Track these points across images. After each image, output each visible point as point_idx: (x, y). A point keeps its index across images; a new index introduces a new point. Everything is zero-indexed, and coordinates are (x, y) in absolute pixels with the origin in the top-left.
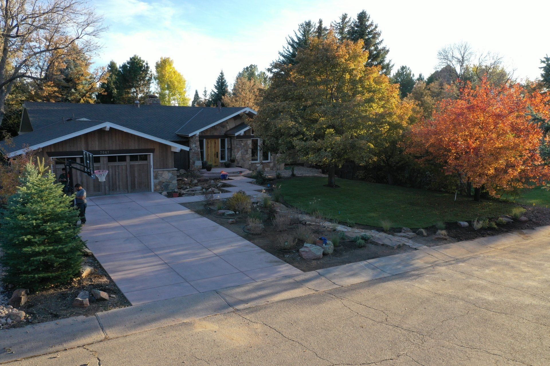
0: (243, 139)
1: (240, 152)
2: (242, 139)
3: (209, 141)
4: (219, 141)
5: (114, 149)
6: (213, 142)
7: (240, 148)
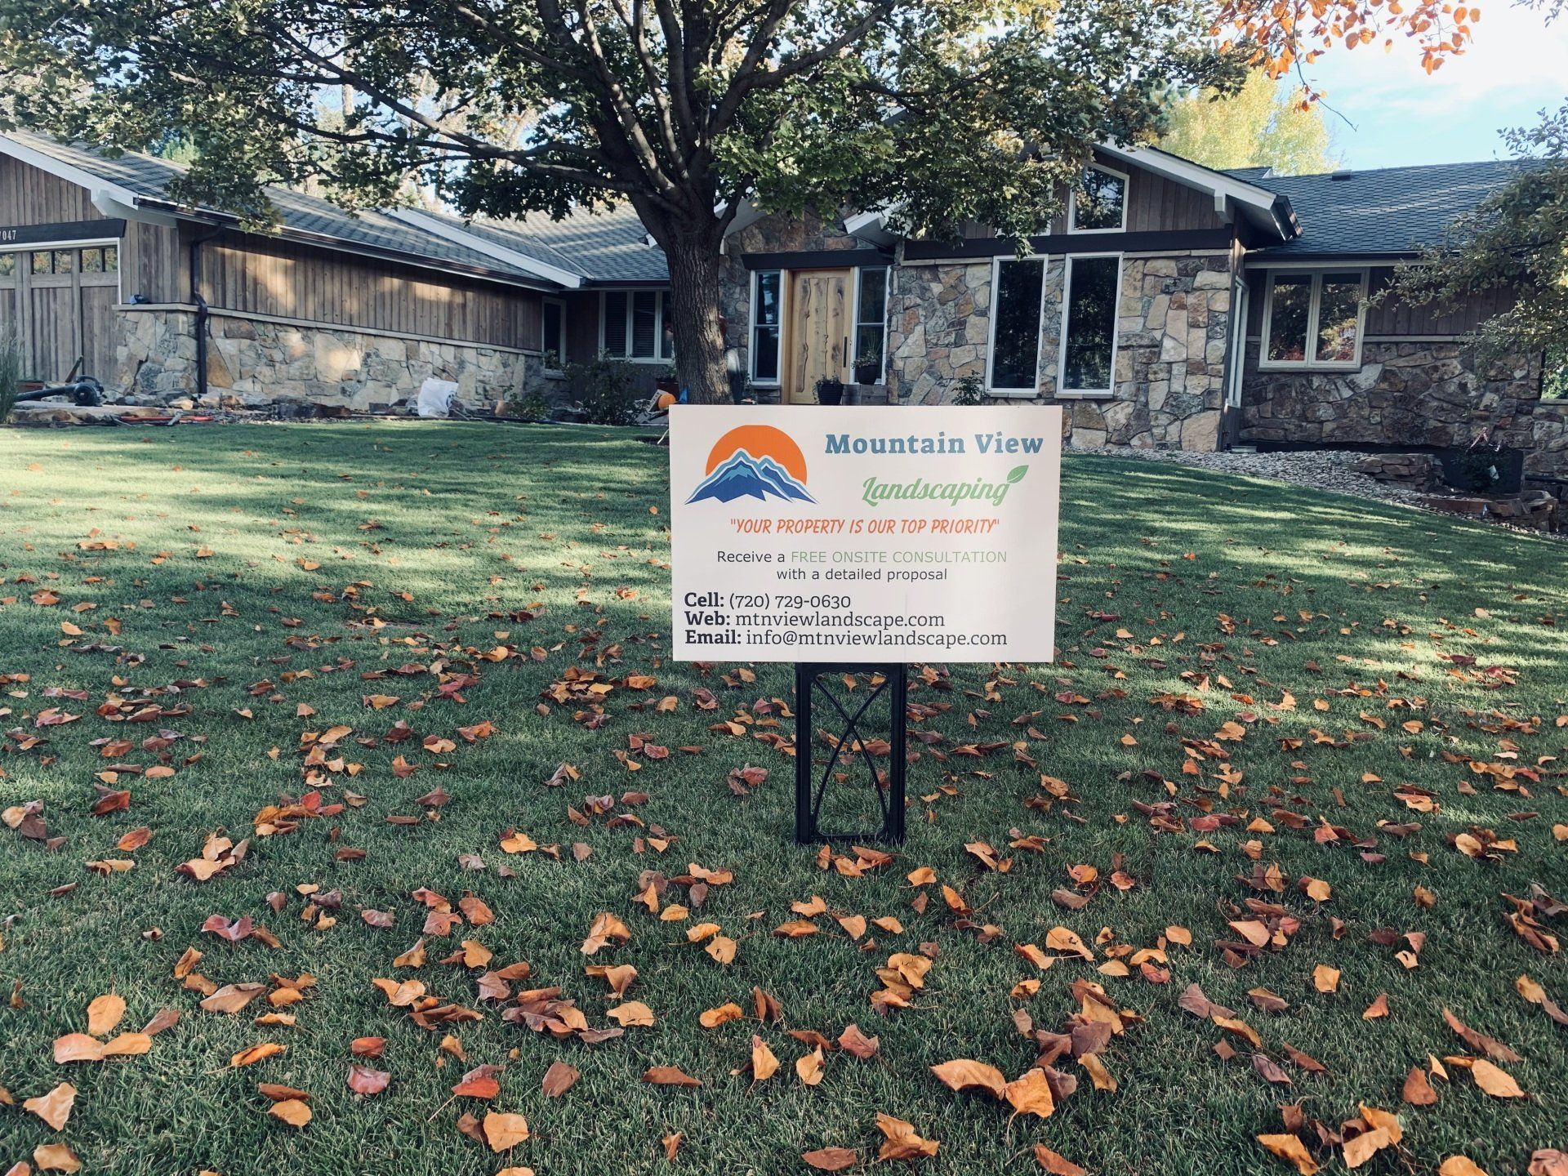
0: (939, 262)
1: (919, 329)
2: (931, 262)
3: (813, 282)
4: (853, 279)
5: (29, 223)
6: (832, 283)
7: (921, 312)
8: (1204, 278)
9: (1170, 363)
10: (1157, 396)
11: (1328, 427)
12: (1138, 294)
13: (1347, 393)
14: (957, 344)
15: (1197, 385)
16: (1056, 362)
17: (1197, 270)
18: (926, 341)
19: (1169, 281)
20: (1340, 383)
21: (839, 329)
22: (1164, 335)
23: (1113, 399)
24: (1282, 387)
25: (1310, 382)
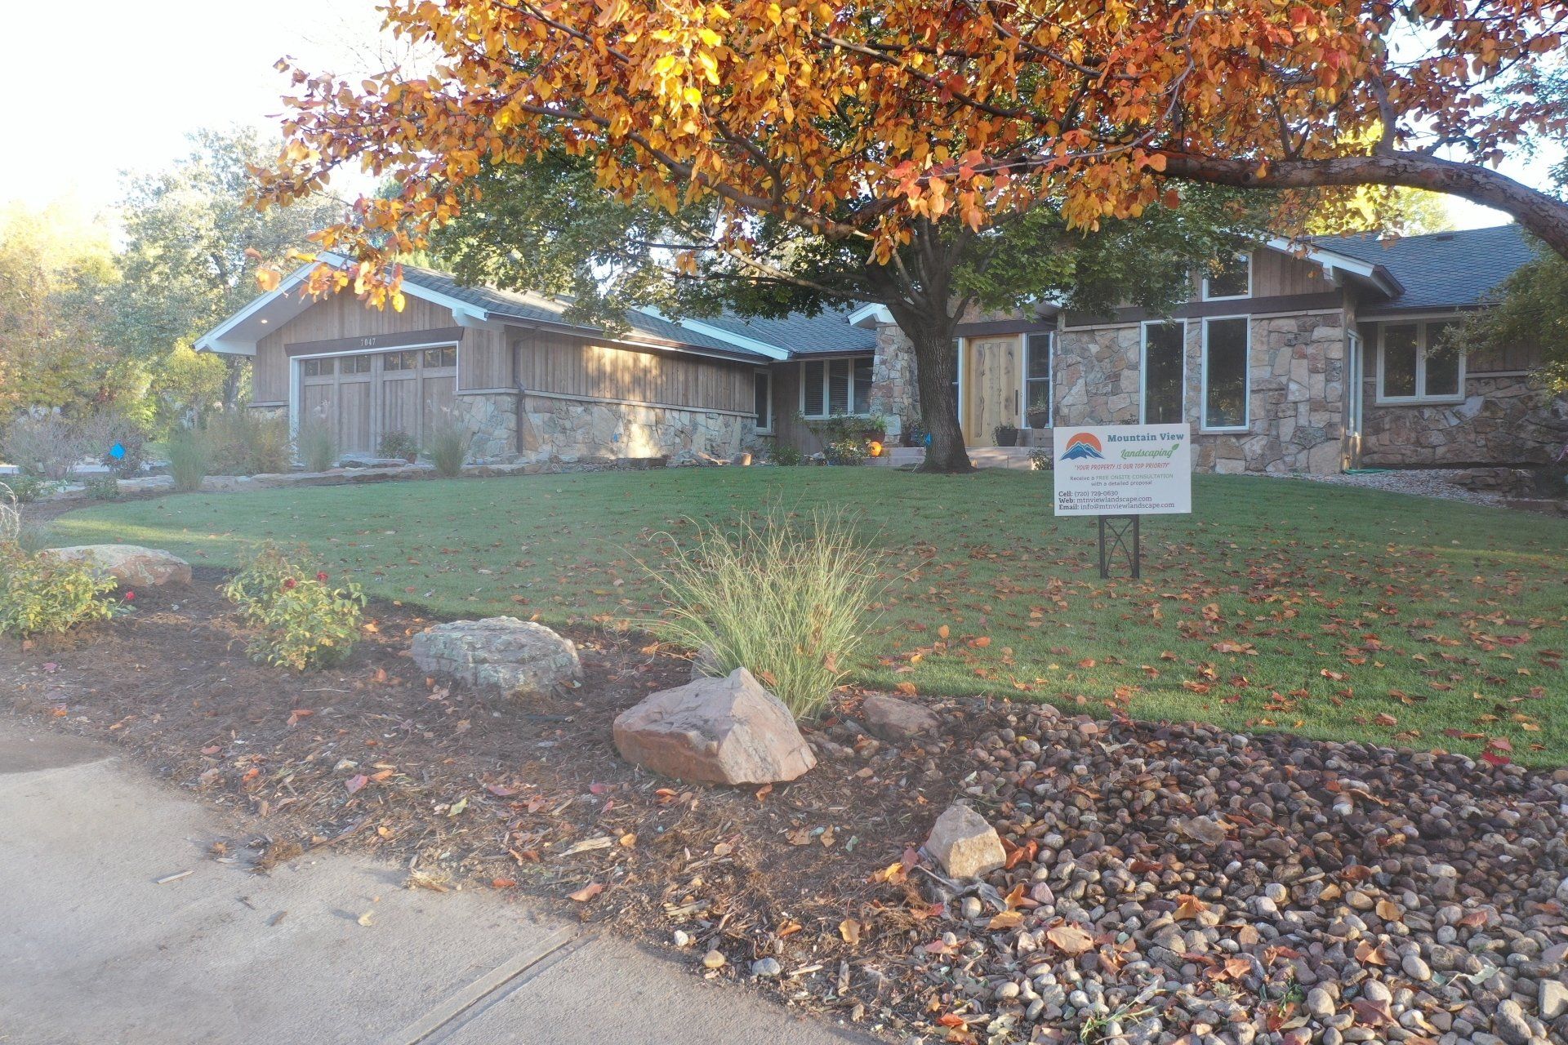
0: (1095, 327)
1: (1081, 382)
2: (1089, 328)
3: (987, 346)
4: (1022, 343)
5: (386, 332)
6: (1003, 348)
7: (1082, 368)
8: (1320, 332)
9: (1295, 403)
10: (1287, 429)
11: (1440, 451)
12: (1265, 347)
13: (1454, 422)
14: (1114, 393)
15: (1320, 420)
16: (1199, 405)
17: (1314, 326)
18: (1087, 391)
19: (1291, 336)
20: (1447, 413)
21: (1010, 383)
22: (1290, 379)
23: (1249, 434)
24: (1398, 418)
25: (1422, 414)
